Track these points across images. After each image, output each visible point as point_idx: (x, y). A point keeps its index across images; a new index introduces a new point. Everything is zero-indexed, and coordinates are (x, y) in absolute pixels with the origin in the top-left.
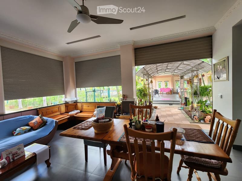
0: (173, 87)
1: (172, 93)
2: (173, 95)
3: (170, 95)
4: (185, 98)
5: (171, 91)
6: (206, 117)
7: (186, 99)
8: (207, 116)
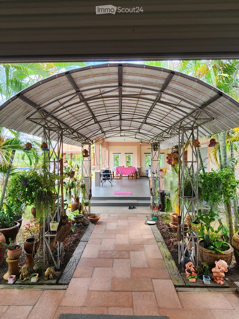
0: (140, 166)
1: (138, 177)
2: (139, 182)
3: (134, 182)
4: (161, 193)
5: (136, 172)
6: (217, 263)
7: (163, 195)
8: (218, 260)
